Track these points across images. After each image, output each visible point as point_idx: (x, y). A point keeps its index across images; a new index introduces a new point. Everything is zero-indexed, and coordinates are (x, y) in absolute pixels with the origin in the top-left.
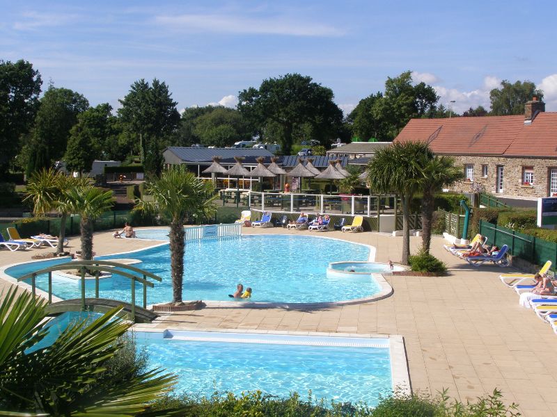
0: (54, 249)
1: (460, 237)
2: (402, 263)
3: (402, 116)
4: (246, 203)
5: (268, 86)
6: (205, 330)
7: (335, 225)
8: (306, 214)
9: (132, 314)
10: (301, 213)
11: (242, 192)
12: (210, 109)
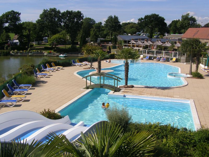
0: (89, 66)
1: (205, 65)
2: (189, 74)
3: (186, 26)
4: (141, 52)
5: (146, 17)
6: (135, 95)
7: (167, 60)
8: (159, 57)
9: (114, 89)
10: (157, 56)
11: (140, 49)
12: (129, 23)
